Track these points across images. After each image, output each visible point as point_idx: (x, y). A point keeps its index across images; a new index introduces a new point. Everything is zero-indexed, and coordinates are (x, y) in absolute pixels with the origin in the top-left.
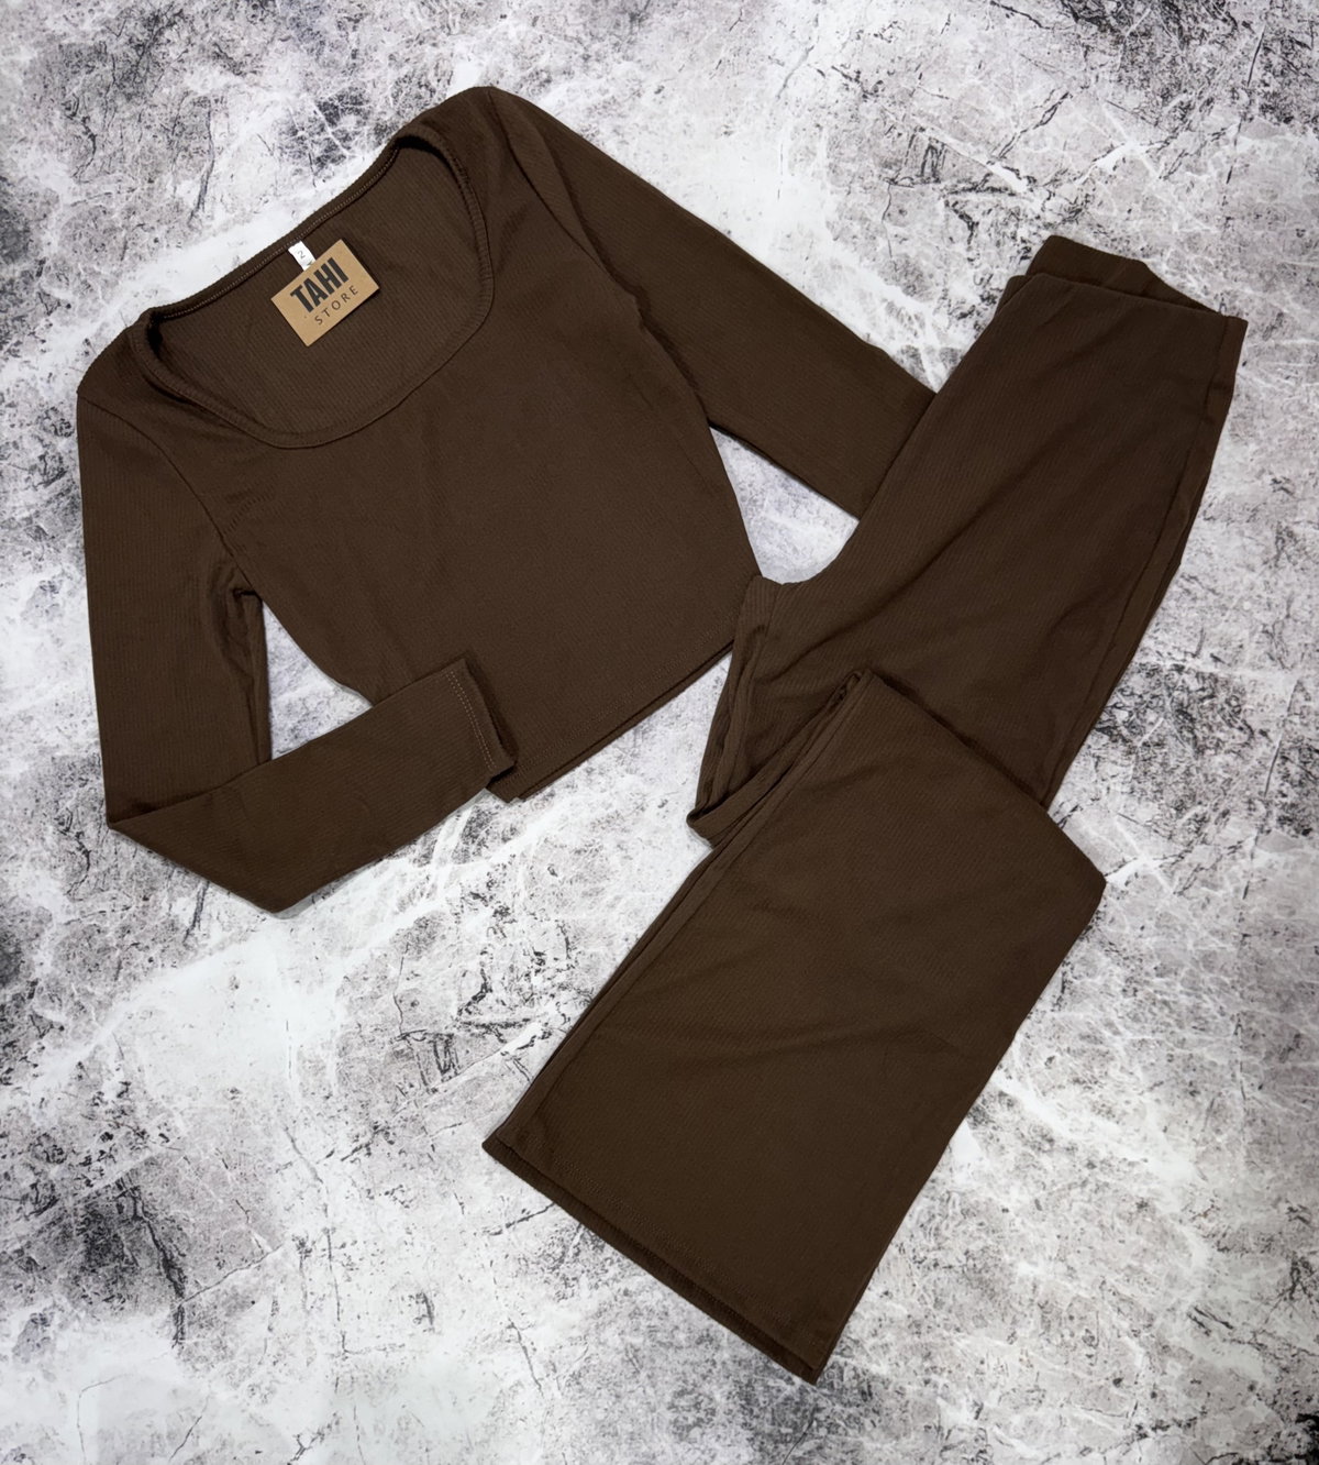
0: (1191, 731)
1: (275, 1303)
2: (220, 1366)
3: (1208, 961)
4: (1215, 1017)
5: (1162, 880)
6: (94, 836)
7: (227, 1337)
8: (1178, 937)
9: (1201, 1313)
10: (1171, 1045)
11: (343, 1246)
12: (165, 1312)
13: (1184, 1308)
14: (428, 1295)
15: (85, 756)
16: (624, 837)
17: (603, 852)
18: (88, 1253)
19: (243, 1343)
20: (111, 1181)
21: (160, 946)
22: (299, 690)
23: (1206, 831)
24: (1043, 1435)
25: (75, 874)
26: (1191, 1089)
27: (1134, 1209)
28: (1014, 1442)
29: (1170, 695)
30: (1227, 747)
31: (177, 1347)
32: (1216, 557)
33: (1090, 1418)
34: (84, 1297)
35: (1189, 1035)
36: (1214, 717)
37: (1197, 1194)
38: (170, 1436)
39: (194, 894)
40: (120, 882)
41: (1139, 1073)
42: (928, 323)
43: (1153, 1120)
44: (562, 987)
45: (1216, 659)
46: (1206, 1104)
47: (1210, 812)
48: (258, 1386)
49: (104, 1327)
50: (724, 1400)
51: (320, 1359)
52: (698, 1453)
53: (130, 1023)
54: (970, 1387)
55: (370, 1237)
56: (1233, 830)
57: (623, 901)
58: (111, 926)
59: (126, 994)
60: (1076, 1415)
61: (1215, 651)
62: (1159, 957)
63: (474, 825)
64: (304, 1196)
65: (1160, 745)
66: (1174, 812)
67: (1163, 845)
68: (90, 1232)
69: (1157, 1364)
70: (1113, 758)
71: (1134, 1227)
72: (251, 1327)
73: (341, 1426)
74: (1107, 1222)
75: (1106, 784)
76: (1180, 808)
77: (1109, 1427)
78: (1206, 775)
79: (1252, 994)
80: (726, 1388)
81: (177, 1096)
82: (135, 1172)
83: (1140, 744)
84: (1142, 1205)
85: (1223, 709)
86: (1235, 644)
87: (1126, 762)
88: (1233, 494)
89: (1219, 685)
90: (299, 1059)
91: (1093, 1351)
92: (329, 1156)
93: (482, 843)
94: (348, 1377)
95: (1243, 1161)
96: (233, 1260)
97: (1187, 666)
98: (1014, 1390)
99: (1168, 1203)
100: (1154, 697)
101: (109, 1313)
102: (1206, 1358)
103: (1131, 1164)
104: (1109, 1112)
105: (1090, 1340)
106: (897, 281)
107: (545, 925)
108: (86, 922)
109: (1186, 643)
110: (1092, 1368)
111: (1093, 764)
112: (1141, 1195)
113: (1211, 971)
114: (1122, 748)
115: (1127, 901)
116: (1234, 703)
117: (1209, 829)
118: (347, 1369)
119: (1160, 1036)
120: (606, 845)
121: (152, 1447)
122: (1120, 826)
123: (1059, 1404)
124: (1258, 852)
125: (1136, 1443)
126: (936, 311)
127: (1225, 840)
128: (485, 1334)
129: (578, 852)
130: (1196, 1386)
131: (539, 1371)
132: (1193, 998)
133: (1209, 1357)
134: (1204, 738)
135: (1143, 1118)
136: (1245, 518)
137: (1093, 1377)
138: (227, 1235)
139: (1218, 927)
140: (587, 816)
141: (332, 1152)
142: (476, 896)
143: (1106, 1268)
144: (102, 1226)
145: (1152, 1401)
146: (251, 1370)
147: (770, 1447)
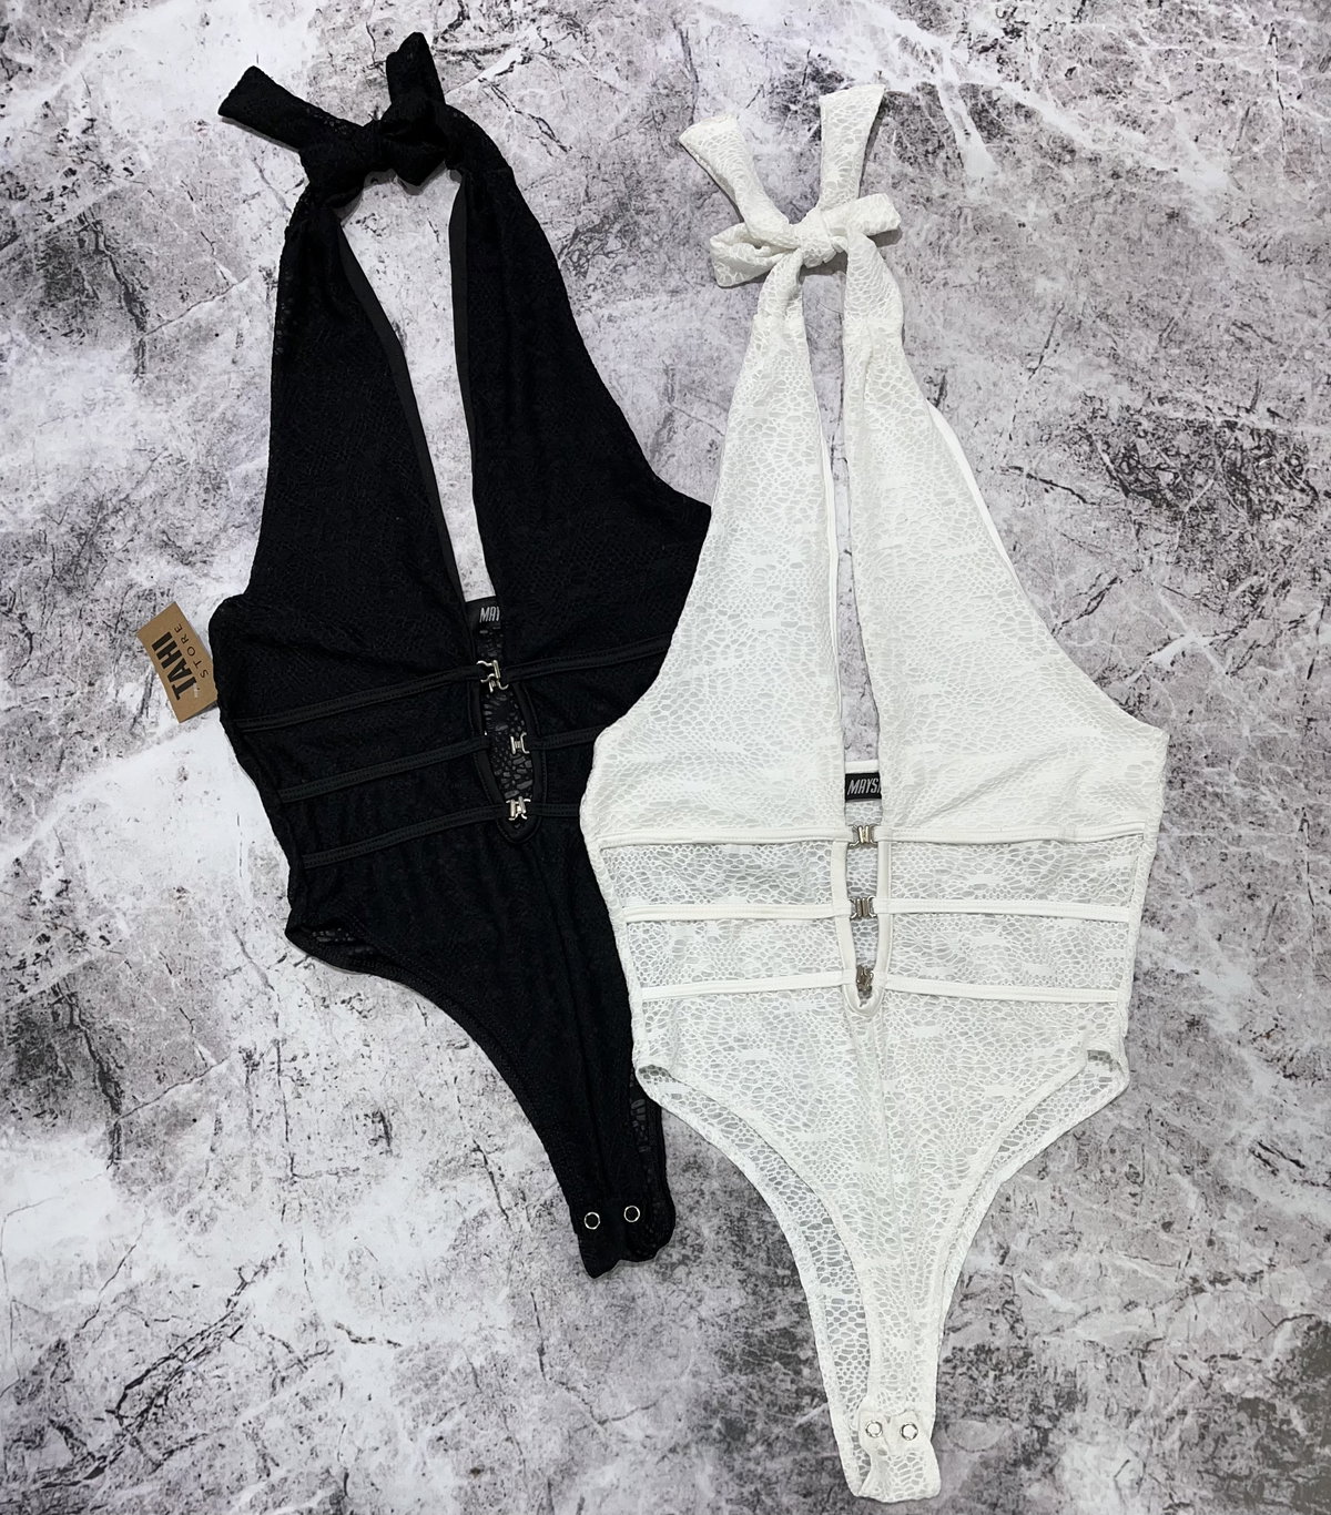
0: (1246, 494)
1: (218, 1121)
2: (157, 1189)
3: (1266, 747)
4: (1276, 811)
5: (1212, 659)
6: (38, 618)
7: (166, 1158)
8: (1231, 722)
9: (1266, 1149)
10: (1225, 842)
11: (294, 1059)
12: (99, 1131)
13: (1246, 1143)
14: (386, 1115)
15: (30, 532)
18: (20, 1064)
19: (183, 1165)
20: (46, 987)
21: (106, 735)
22: (256, 461)
24: (1079, 1287)
25: (17, 657)
26: (1250, 892)
27: (1184, 1028)
28: (1046, 1292)
29: (1220, 455)
30: (1287, 511)
31: (113, 1167)
32: (1273, 303)
33: (1135, 1267)
34: (13, 1112)
35: (1245, 831)
36: (1271, 478)
37: (1257, 1011)
38: (98, 1267)
39: (142, 679)
40: (65, 666)
41: (1188, 874)
42: (946, 58)
43: (1205, 926)
45: (1273, 414)
46: (1268, 909)
47: (1268, 582)
48: (198, 1213)
49: (33, 1145)
50: (713, 1236)
51: (266, 1183)
52: (684, 1296)
53: (72, 816)
54: (994, 1227)
55: (323, 1049)
56: (1293, 604)
58: (54, 713)
59: (68, 786)
60: (1118, 1263)
61: (1272, 406)
62: (1210, 743)
64: (253, 1004)
65: (1210, 509)
66: (1226, 583)
67: (1214, 619)
68: (22, 1042)
69: (1214, 1206)
70: (1156, 525)
71: (1184, 1048)
72: (193, 1147)
73: (286, 1258)
74: (1152, 1041)
75: (1149, 553)
76: (1233, 579)
77: (1158, 1278)
79: (1320, 785)
80: (716, 1221)
81: (120, 896)
82: (72, 976)
83: (1187, 509)
84: (1193, 1023)
85: (1282, 469)
86: (1294, 398)
87: (1171, 529)
88: (1291, 234)
89: (1276, 442)
90: (250, 856)
91: (1137, 1189)
92: (280, 961)
94: (295, 1204)
95: (1311, 974)
96: (174, 1073)
97: (1240, 422)
98: (1045, 1231)
99: (1224, 1022)
100: (1202, 457)
101: (40, 1130)
102: (1272, 1200)
103: (1180, 976)
104: (1153, 918)
105: (1134, 1177)
106: (911, 15)
108: (27, 709)
109: (1240, 397)
110: (1137, 1209)
111: (1133, 531)
112: (1192, 1012)
113: (1270, 760)
114: (1167, 513)
115: (1173, 682)
116: (1294, 462)
117: (1267, 602)
118: (295, 1195)
119: (1211, 833)
121: (81, 1278)
122: (1165, 602)
123: (1098, 1248)
125: (1191, 1298)
126: (955, 46)
127: (1285, 614)
128: (449, 1157)
130: (1260, 1233)
131: (506, 1199)
132: (1248, 790)
133: (1276, 1200)
135: (1193, 923)
136: (1305, 260)
137: (1137, 1220)
138: (170, 1046)
141: (284, 957)
143: (1152, 1095)
144: (35, 1034)
145: (1209, 1249)
146: (190, 1194)
147: (765, 1291)
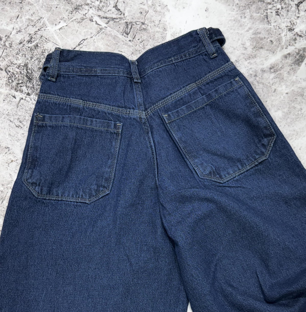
16: (244, 52)
17: (252, 47)
23: (29, 38)
44: (270, 4)
57: (246, 30)
63: (301, 60)
78: (25, 57)
93: (298, 54)
107: (275, 24)
120: (251, 49)
124: (11, 30)
129: (261, 48)
134: (24, 70)
139: (30, 6)
140: (258, 60)
142: (300, 36)
